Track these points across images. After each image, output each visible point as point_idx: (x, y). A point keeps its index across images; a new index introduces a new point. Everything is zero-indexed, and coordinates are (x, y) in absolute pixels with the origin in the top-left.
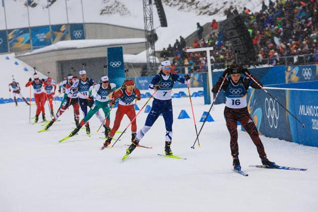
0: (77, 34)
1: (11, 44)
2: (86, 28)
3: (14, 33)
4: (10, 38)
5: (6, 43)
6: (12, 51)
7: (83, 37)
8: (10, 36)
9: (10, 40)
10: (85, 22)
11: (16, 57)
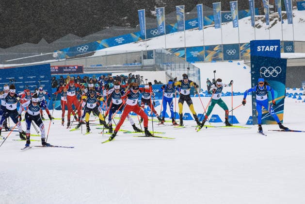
0: (289, 48)
1: (241, 54)
2: (295, 44)
3: (244, 46)
4: (241, 49)
5: (238, 53)
6: (242, 59)
7: (292, 51)
8: (241, 48)
9: (241, 51)
10: (295, 40)
11: (245, 63)
